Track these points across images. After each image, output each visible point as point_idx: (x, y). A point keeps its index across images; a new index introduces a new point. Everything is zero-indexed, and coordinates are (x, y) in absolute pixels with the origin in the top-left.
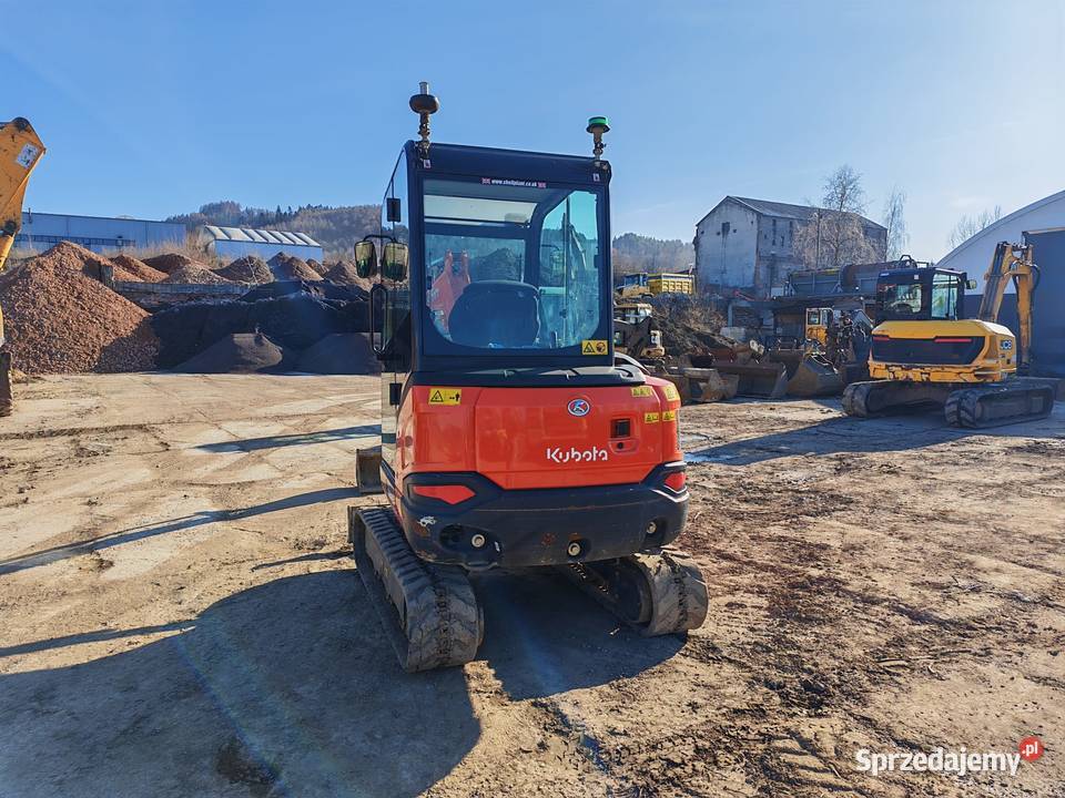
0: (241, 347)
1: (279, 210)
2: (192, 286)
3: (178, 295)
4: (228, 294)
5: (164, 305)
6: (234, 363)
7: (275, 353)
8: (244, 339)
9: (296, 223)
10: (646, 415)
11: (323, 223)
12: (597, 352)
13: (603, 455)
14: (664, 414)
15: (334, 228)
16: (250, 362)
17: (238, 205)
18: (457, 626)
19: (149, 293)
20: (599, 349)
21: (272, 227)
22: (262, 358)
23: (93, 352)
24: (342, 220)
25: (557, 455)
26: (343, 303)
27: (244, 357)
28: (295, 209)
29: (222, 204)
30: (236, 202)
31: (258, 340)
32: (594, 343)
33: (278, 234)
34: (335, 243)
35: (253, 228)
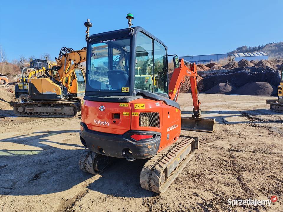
0: (220, 87)
1: (259, 46)
2: (215, 71)
3: (211, 73)
4: (224, 72)
5: (207, 76)
6: (217, 91)
7: (229, 88)
8: (222, 85)
9: (264, 49)
10: (124, 113)
11: (274, 48)
12: (126, 91)
13: (108, 124)
14: (132, 113)
15: (278, 49)
16: (222, 91)
17: (247, 46)
18: (87, 163)
19: (204, 73)
20: (126, 90)
21: (256, 51)
22: (225, 90)
23: (188, 88)
24: (280, 46)
25: (96, 122)
26: (256, 73)
27: (220, 90)
28: (264, 45)
29: (242, 47)
30: (246, 46)
31: (226, 85)
32: (125, 88)
33: (258, 53)
34: (277, 54)
35: (251, 52)
